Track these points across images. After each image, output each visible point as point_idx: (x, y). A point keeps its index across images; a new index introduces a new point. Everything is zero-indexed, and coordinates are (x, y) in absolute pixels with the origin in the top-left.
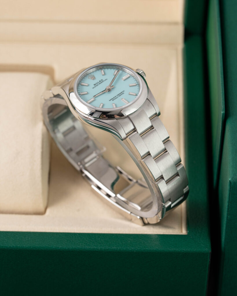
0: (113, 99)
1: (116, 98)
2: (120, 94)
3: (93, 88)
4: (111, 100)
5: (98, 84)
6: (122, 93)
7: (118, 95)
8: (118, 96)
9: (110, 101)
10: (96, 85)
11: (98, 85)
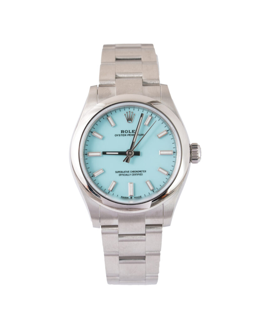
0: (121, 173)
1: (126, 175)
2: (137, 172)
3: (116, 135)
4: (118, 172)
5: (127, 134)
6: (140, 173)
7: (133, 172)
8: (131, 173)
9: (116, 172)
10: (123, 133)
11: (125, 135)
